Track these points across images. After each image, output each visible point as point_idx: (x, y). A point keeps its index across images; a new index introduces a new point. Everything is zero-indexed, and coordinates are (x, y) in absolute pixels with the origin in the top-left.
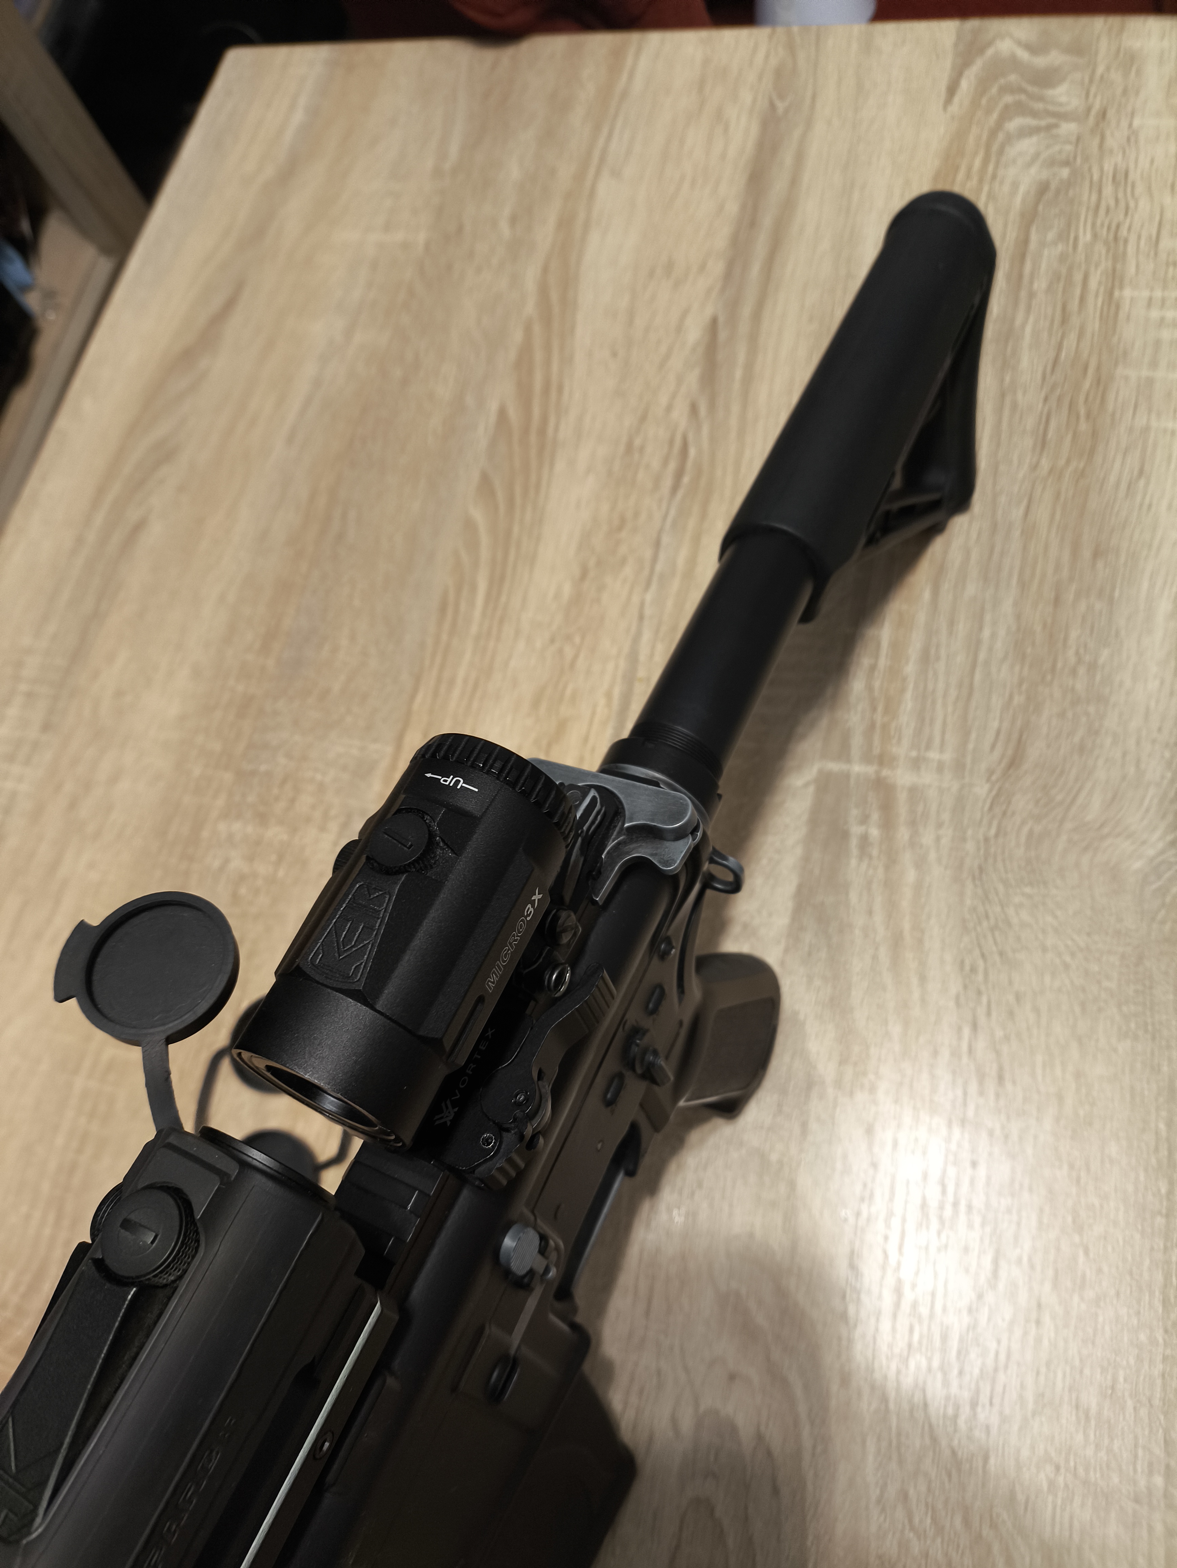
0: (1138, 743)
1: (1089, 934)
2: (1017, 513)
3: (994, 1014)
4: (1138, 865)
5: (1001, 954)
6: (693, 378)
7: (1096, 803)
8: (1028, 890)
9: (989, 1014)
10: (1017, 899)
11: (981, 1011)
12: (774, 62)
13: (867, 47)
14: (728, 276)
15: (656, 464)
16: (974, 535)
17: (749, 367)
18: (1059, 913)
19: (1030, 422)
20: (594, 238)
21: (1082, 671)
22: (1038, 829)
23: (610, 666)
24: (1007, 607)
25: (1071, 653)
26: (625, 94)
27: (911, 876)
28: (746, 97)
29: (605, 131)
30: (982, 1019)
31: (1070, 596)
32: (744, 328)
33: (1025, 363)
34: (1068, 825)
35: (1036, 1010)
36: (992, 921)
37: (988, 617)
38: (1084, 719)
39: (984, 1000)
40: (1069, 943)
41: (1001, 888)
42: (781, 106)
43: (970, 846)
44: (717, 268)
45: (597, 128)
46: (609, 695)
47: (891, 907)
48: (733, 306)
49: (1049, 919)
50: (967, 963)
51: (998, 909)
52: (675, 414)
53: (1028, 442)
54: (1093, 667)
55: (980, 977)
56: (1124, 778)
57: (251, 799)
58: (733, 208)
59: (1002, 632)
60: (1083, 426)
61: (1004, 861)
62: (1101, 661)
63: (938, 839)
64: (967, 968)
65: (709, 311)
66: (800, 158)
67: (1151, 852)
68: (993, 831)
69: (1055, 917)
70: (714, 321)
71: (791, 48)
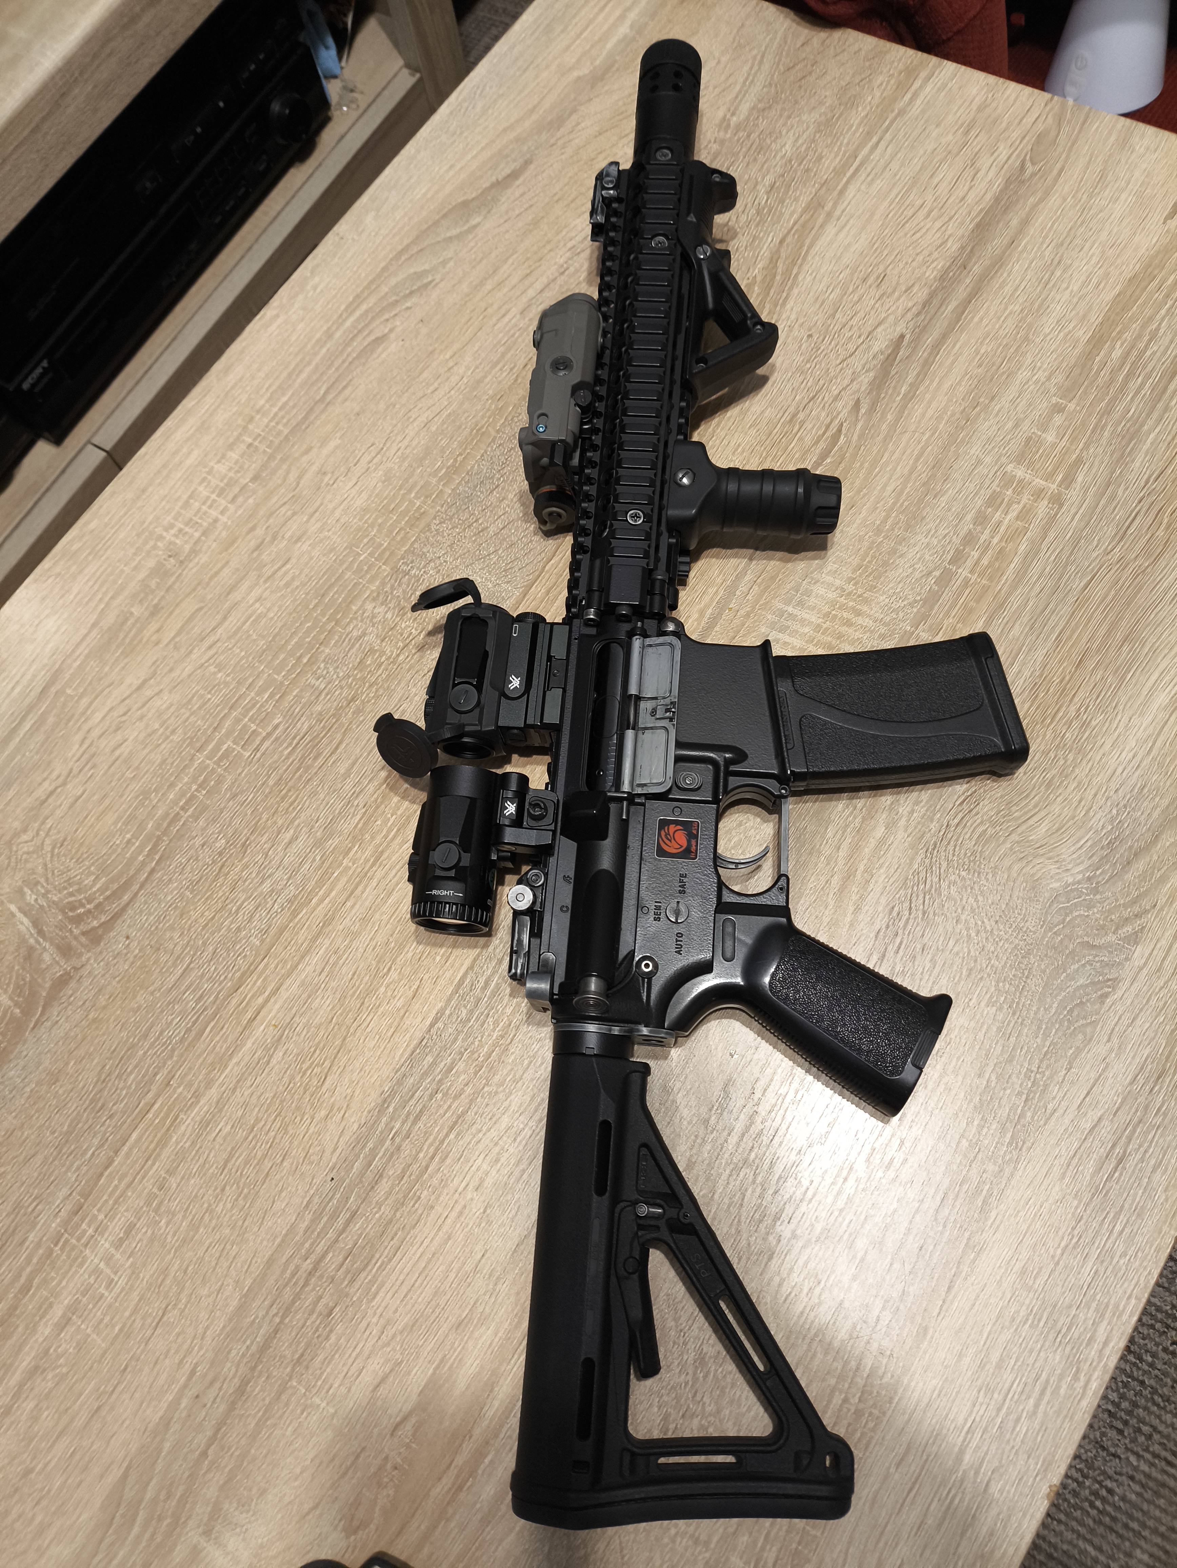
0: (1095, 795)
1: (997, 922)
2: (1078, 584)
3: (901, 953)
4: (1056, 885)
5: (924, 913)
6: (866, 379)
7: (1043, 828)
8: (963, 873)
9: (897, 952)
10: (953, 878)
11: (891, 948)
12: (1040, 127)
13: (1124, 143)
14: (926, 304)
15: (808, 440)
16: (1037, 588)
17: (914, 386)
18: (980, 898)
19: (1120, 514)
20: (831, 230)
21: (1075, 724)
22: (990, 831)
23: (712, 590)
24: (1039, 655)
25: (1073, 709)
26: (902, 112)
27: (880, 832)
28: (1003, 152)
29: (875, 139)
30: (890, 954)
31: (1091, 664)
32: (922, 353)
33: (1137, 463)
34: (1015, 837)
35: (933, 962)
36: (928, 887)
37: (1021, 657)
38: (1062, 762)
39: (898, 940)
40: (980, 923)
41: (944, 865)
42: (1030, 169)
43: (934, 826)
44: (921, 294)
45: (869, 135)
46: (702, 613)
47: (856, 848)
48: (921, 331)
49: (972, 900)
50: (896, 909)
51: (936, 880)
52: (840, 404)
53: (1111, 531)
54: (1085, 725)
55: (902, 924)
56: (1073, 818)
57: (398, 592)
58: (953, 246)
59: (1027, 673)
60: (1160, 533)
61: (955, 846)
62: (1094, 723)
63: (912, 812)
64: (895, 914)
65: (900, 328)
66: (1025, 222)
67: (1070, 880)
68: (956, 821)
69: (977, 901)
70: (902, 336)
71: (1059, 121)
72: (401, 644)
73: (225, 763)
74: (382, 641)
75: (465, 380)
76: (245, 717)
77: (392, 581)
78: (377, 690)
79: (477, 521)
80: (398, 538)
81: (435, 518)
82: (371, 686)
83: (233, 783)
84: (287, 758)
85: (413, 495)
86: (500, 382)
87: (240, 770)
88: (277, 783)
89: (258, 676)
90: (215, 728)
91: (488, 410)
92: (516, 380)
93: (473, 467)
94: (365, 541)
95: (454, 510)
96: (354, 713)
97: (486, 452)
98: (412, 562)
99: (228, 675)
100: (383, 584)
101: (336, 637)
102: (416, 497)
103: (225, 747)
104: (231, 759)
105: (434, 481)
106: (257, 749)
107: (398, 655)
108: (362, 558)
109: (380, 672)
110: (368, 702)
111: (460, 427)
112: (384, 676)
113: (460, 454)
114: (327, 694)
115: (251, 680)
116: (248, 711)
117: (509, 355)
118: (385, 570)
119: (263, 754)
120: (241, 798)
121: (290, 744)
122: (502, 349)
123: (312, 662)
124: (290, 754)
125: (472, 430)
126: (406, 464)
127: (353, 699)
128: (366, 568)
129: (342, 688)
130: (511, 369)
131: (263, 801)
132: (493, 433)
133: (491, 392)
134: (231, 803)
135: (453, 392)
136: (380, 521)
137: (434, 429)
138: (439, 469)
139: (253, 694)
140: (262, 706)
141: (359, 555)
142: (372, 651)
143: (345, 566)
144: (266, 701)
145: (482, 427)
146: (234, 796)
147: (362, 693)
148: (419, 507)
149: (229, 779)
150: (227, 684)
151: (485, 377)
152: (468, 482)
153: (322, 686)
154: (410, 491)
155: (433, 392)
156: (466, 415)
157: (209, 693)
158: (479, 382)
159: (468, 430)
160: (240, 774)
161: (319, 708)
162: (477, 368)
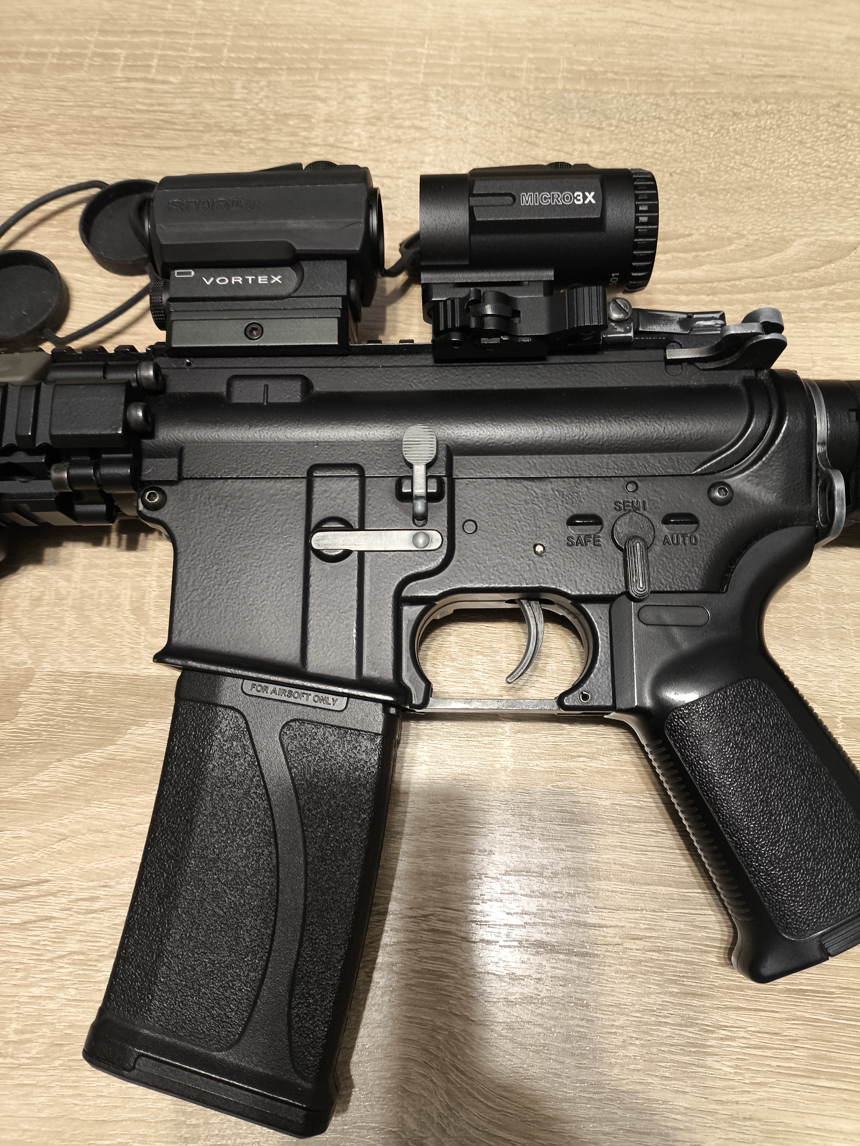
72: (331, 140)
73: (98, 61)
74: (326, 121)
75: (717, 29)
76: (164, 49)
77: (408, 92)
78: (259, 149)
79: (539, 131)
80: (467, 70)
81: (515, 90)
82: (263, 139)
83: (79, 80)
84: (132, 111)
85: (531, 55)
86: (740, 63)
87: (95, 78)
88: (98, 119)
89: (217, 36)
90: (135, 32)
91: (695, 70)
92: (754, 77)
93: (608, 93)
94: (444, 43)
95: (538, 102)
96: (221, 142)
97: (637, 95)
98: (445, 98)
99: (204, 9)
100: (399, 86)
101: (305, 78)
102: (530, 61)
103: (117, 51)
104: (106, 63)
105: (564, 65)
106: (129, 80)
107: (316, 145)
108: (420, 50)
109: (285, 139)
110: (242, 148)
111: (651, 54)
112: (282, 145)
113: (616, 73)
114: (230, 106)
115: (209, 31)
116: (171, 48)
117: (785, 53)
118: (417, 78)
119: (126, 88)
120: (63, 95)
121: (152, 105)
122: (785, 42)
123: (261, 72)
124: (139, 111)
125: (656, 68)
126: (566, 29)
127: (236, 132)
128: (409, 60)
129: (245, 115)
130: (766, 65)
131: (71, 117)
132: (667, 90)
133: (720, 61)
134: (54, 90)
135: (692, 25)
136: (477, 43)
137: (631, 31)
138: (583, 63)
139: (193, 42)
140: (183, 57)
141: (422, 45)
142: (307, 118)
143: (399, 40)
144: (191, 58)
145: (667, 76)
146: (63, 89)
147: (250, 137)
148: (519, 70)
149: (81, 74)
150: (193, 13)
151: (736, 45)
152: (583, 97)
153: (237, 97)
154: (534, 50)
155: (677, 7)
156: (671, 52)
157: (174, 5)
158: (726, 43)
159: (654, 64)
160: (92, 80)
161: (208, 107)
162: (742, 31)
